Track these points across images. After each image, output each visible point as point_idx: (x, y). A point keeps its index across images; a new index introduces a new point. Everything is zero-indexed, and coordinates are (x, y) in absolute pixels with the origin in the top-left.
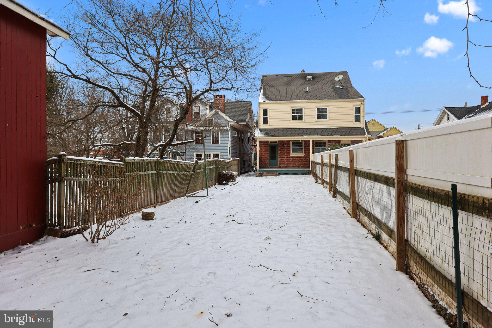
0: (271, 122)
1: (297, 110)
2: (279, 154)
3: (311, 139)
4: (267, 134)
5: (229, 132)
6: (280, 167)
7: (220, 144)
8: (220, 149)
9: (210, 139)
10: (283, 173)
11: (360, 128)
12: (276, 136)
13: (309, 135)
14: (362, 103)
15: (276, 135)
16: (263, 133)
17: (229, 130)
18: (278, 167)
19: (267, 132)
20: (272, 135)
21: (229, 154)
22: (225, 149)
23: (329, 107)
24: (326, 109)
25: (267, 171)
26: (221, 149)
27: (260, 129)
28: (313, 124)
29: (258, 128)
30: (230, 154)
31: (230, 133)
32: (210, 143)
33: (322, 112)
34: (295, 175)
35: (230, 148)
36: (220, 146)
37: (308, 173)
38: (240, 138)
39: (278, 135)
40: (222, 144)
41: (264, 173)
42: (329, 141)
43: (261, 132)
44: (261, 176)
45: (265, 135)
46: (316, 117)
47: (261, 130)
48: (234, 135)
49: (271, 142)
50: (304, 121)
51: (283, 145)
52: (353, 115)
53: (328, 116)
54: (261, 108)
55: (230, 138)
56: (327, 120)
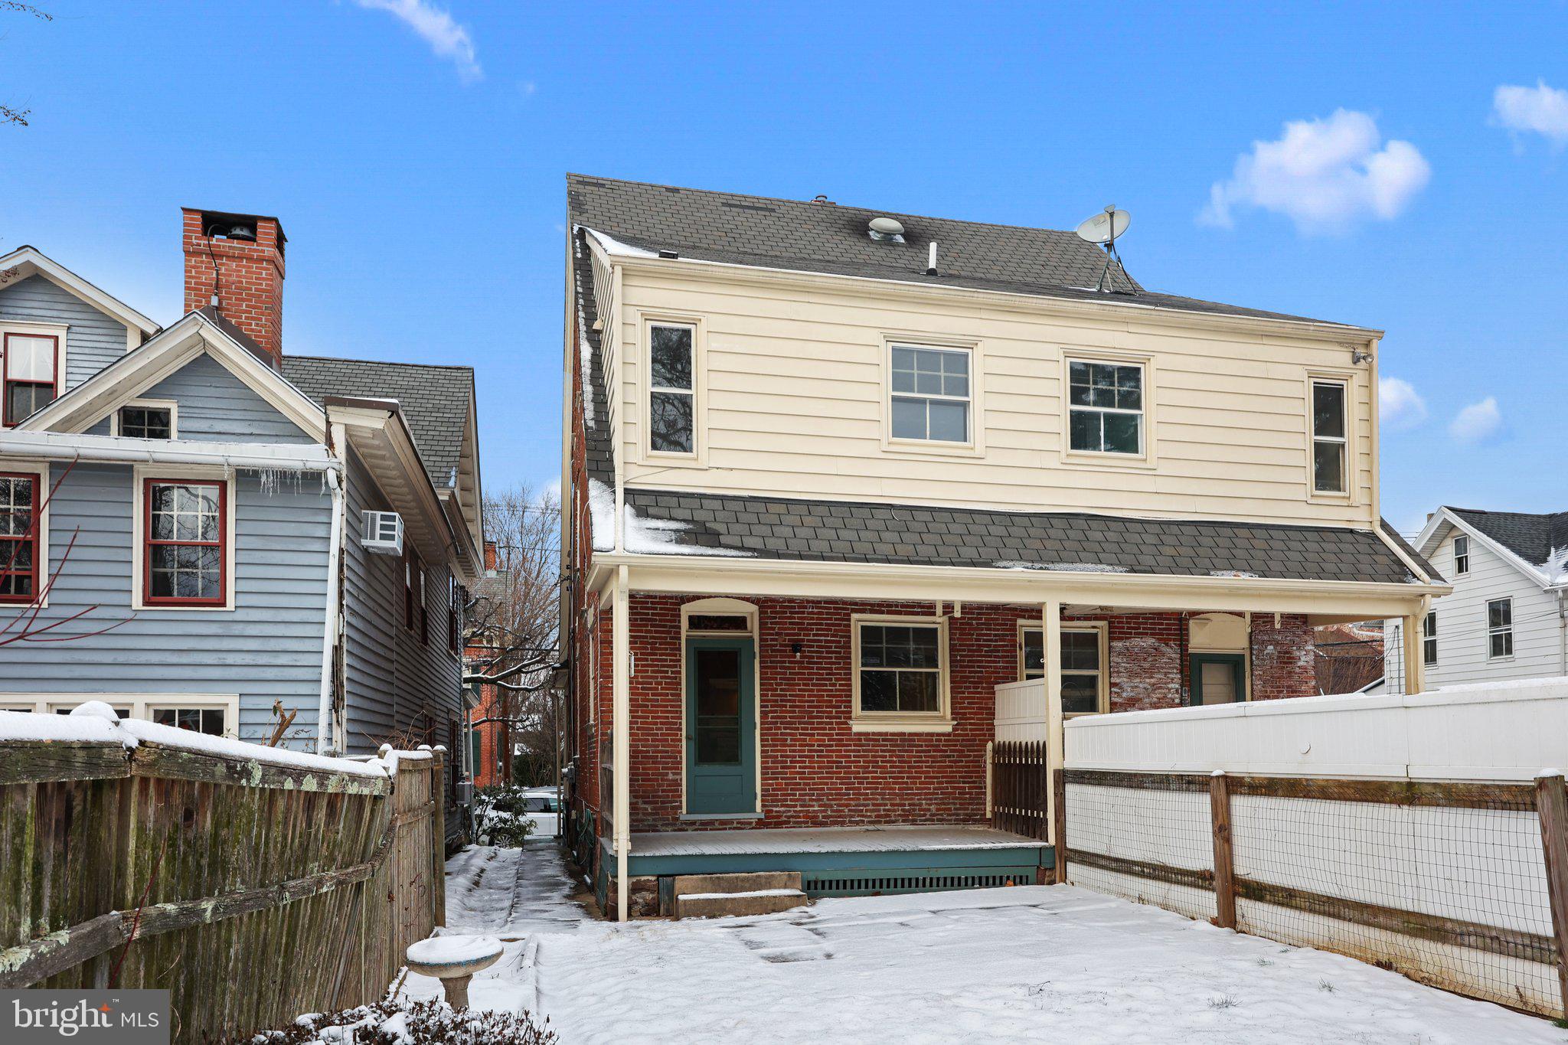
0: (719, 440)
1: (929, 358)
2: (764, 714)
3: (1055, 588)
5: (329, 495)
6: (770, 822)
7: (241, 615)
8: (231, 659)
9: (121, 555)
10: (840, 876)
11: (1350, 531)
12: (778, 555)
13: (1041, 558)
14: (1356, 360)
15: (773, 544)
16: (660, 524)
17: (332, 476)
18: (761, 824)
19: (698, 521)
20: (742, 548)
21: (335, 707)
22: (284, 659)
23: (1154, 364)
24: (1132, 375)
25: (711, 869)
26: (248, 659)
27: (627, 491)
28: (1044, 479)
29: (610, 484)
30: (345, 714)
31: (339, 506)
32: (120, 598)
33: (1105, 398)
34: (945, 887)
35: (337, 650)
36: (237, 629)
37: (1031, 872)
38: (408, 592)
39: (796, 545)
40: (256, 615)
41: (680, 882)
43: (642, 512)
44: (652, 911)
45: (680, 541)
46: (1064, 427)
47: (642, 501)
48: (377, 543)
49: (697, 621)
50: (977, 453)
51: (796, 647)
52: (1299, 435)
53: (1149, 431)
54: (633, 317)
55: (342, 554)
56: (1145, 461)
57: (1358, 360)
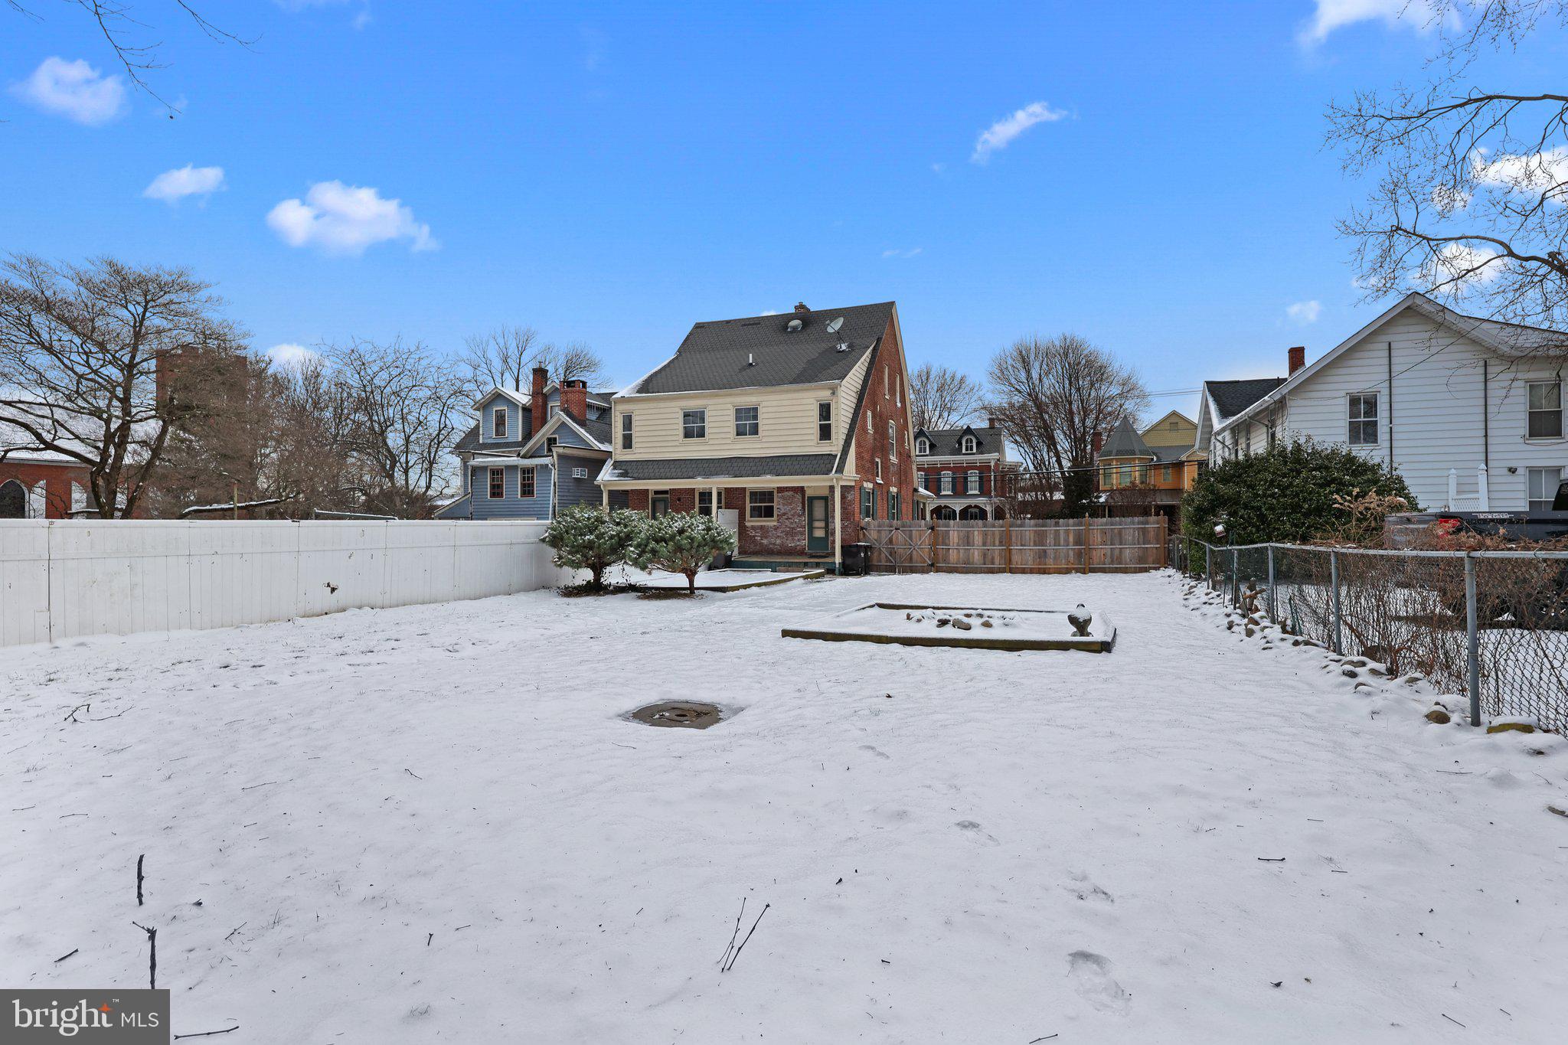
0: (639, 445)
1: (695, 413)
3: (715, 484)
4: (625, 474)
5: (551, 469)
7: (538, 499)
9: (517, 486)
11: (829, 455)
12: (639, 479)
13: (709, 475)
15: (641, 475)
16: (620, 471)
19: (625, 469)
22: (545, 509)
23: (761, 406)
24: (756, 410)
27: (615, 461)
28: (726, 447)
31: (554, 472)
32: (516, 496)
33: (747, 418)
35: (554, 507)
36: (536, 502)
39: (646, 475)
40: (540, 499)
42: (780, 490)
43: (615, 468)
45: (618, 476)
46: (733, 431)
47: (617, 464)
49: (656, 492)
50: (706, 440)
52: (812, 423)
53: (761, 428)
54: (618, 413)
55: (555, 483)
56: (759, 437)
57: (833, 393)
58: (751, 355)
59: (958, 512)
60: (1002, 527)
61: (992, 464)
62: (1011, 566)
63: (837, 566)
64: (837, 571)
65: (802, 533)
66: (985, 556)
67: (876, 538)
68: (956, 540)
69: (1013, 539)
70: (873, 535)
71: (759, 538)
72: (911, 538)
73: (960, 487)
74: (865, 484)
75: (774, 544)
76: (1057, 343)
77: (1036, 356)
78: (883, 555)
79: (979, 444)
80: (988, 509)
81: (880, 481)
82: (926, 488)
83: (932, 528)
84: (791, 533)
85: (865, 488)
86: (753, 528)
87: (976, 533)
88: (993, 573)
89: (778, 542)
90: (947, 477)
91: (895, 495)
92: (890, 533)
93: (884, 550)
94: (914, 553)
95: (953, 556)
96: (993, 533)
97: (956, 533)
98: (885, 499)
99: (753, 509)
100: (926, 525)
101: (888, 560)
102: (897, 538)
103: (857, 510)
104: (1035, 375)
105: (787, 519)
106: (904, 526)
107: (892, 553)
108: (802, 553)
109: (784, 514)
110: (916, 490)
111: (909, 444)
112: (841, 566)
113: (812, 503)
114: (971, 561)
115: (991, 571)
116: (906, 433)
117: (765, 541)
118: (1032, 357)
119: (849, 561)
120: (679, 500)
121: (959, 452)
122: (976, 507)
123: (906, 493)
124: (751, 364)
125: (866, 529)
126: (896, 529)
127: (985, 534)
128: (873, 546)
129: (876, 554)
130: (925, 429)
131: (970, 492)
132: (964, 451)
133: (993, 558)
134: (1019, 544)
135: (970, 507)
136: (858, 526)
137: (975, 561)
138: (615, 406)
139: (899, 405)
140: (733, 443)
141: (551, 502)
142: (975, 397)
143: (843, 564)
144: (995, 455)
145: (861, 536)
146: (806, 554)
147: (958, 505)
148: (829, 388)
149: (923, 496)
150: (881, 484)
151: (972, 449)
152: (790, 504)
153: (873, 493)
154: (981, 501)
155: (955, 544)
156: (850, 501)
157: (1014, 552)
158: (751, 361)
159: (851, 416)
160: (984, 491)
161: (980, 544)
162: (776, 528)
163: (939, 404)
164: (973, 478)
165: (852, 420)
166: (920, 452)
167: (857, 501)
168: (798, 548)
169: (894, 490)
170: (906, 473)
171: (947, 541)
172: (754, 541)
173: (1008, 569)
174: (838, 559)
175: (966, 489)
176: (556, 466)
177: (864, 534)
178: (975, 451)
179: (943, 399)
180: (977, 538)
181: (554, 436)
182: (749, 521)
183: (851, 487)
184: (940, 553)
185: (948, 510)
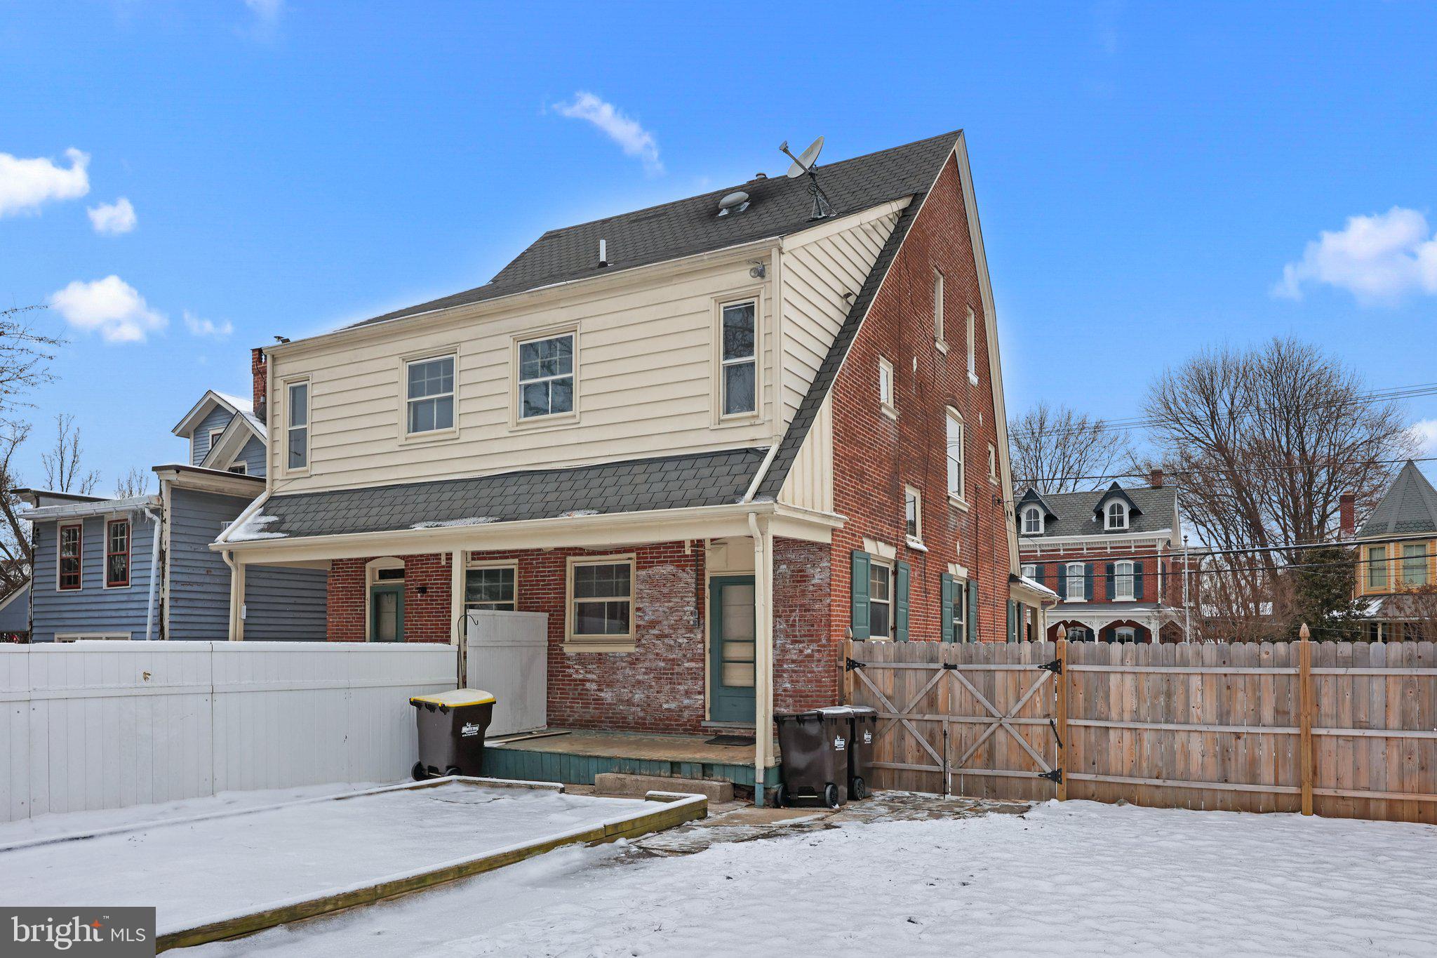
4: (288, 527)
7: (132, 590)
8: (130, 613)
12: (299, 535)
16: (264, 519)
22: (146, 612)
23: (578, 332)
26: (135, 612)
27: (271, 499)
28: (497, 446)
31: (159, 526)
32: (100, 584)
35: (162, 607)
36: (131, 597)
42: (643, 559)
43: (263, 513)
47: (272, 504)
50: (457, 434)
52: (701, 363)
53: (576, 390)
54: (280, 384)
55: (162, 554)
56: (574, 416)
57: (761, 273)
58: (603, 243)
59: (1096, 633)
60: (1286, 664)
61: (1160, 547)
62: (1318, 791)
63: (760, 778)
64: (759, 793)
65: (696, 676)
66: (1224, 755)
67: (889, 692)
68: (1130, 702)
69: (1327, 703)
70: (881, 683)
71: (594, 686)
72: (990, 694)
73: (1100, 591)
74: (870, 546)
75: (629, 702)
76: (1263, 354)
77: (1225, 378)
78: (910, 742)
79: (1135, 513)
80: (1154, 628)
81: (916, 543)
82: (1039, 578)
83: (1055, 666)
84: (669, 675)
85: (867, 557)
86: (581, 658)
87: (1195, 682)
88: (1254, 810)
89: (638, 696)
90: (1076, 574)
91: (964, 584)
92: (929, 679)
93: (912, 726)
94: (1001, 737)
95: (1119, 750)
96: (1255, 684)
97: (1129, 680)
98: (934, 590)
99: (582, 610)
100: (1035, 657)
101: (924, 757)
102: (950, 690)
103: (839, 613)
104: (1223, 410)
105: (658, 637)
106: (969, 660)
107: (937, 736)
108: (694, 728)
109: (653, 624)
110: (1014, 579)
111: (998, 474)
112: (774, 776)
113: (720, 593)
114: (1180, 766)
115: (1248, 805)
116: (991, 448)
117: (607, 695)
118: (1218, 384)
119: (799, 759)
120: (423, 590)
121: (1097, 528)
122: (1130, 623)
123: (990, 581)
124: (603, 264)
125: (862, 666)
126: (947, 667)
127: (1227, 687)
128: (881, 714)
129: (889, 738)
130: (1040, 491)
131: (1118, 599)
132: (1107, 527)
133: (1253, 763)
134: (1347, 718)
135: (1119, 623)
136: (841, 659)
137: (1195, 767)
138: (274, 365)
139: (974, 379)
140: (514, 434)
141: (151, 597)
142: (1122, 451)
143: (783, 771)
144: (1165, 533)
145: (849, 686)
146: (705, 730)
147: (1097, 620)
148: (748, 262)
149: (1029, 592)
150: (921, 552)
151: (1121, 522)
152: (668, 597)
153: (895, 573)
154: (1140, 614)
155: (1127, 716)
156: (819, 587)
157: (1327, 746)
158: (603, 258)
159: (824, 353)
160: (1143, 597)
161: (1211, 716)
162: (633, 661)
163: (1060, 467)
164: (1124, 570)
165: (825, 363)
166: (1029, 529)
167: (841, 585)
168: (686, 714)
169: (959, 572)
170: (990, 538)
171: (1101, 705)
172: (584, 694)
173: (1307, 802)
174: (764, 754)
175: (1111, 592)
176: (167, 515)
177: (857, 680)
178: (1126, 525)
179: (1066, 459)
180: (1202, 702)
181: (239, 464)
182: (572, 642)
183: (821, 547)
184: (1080, 738)
185: (1079, 628)
